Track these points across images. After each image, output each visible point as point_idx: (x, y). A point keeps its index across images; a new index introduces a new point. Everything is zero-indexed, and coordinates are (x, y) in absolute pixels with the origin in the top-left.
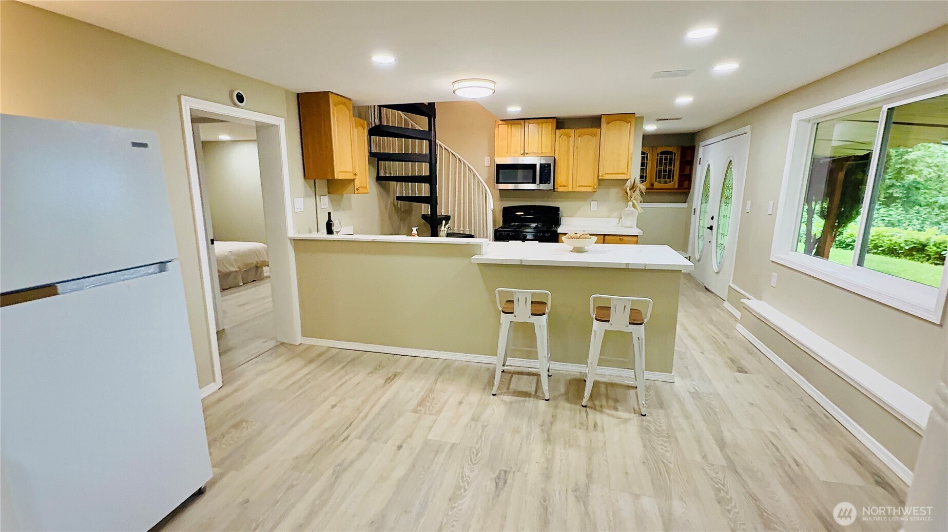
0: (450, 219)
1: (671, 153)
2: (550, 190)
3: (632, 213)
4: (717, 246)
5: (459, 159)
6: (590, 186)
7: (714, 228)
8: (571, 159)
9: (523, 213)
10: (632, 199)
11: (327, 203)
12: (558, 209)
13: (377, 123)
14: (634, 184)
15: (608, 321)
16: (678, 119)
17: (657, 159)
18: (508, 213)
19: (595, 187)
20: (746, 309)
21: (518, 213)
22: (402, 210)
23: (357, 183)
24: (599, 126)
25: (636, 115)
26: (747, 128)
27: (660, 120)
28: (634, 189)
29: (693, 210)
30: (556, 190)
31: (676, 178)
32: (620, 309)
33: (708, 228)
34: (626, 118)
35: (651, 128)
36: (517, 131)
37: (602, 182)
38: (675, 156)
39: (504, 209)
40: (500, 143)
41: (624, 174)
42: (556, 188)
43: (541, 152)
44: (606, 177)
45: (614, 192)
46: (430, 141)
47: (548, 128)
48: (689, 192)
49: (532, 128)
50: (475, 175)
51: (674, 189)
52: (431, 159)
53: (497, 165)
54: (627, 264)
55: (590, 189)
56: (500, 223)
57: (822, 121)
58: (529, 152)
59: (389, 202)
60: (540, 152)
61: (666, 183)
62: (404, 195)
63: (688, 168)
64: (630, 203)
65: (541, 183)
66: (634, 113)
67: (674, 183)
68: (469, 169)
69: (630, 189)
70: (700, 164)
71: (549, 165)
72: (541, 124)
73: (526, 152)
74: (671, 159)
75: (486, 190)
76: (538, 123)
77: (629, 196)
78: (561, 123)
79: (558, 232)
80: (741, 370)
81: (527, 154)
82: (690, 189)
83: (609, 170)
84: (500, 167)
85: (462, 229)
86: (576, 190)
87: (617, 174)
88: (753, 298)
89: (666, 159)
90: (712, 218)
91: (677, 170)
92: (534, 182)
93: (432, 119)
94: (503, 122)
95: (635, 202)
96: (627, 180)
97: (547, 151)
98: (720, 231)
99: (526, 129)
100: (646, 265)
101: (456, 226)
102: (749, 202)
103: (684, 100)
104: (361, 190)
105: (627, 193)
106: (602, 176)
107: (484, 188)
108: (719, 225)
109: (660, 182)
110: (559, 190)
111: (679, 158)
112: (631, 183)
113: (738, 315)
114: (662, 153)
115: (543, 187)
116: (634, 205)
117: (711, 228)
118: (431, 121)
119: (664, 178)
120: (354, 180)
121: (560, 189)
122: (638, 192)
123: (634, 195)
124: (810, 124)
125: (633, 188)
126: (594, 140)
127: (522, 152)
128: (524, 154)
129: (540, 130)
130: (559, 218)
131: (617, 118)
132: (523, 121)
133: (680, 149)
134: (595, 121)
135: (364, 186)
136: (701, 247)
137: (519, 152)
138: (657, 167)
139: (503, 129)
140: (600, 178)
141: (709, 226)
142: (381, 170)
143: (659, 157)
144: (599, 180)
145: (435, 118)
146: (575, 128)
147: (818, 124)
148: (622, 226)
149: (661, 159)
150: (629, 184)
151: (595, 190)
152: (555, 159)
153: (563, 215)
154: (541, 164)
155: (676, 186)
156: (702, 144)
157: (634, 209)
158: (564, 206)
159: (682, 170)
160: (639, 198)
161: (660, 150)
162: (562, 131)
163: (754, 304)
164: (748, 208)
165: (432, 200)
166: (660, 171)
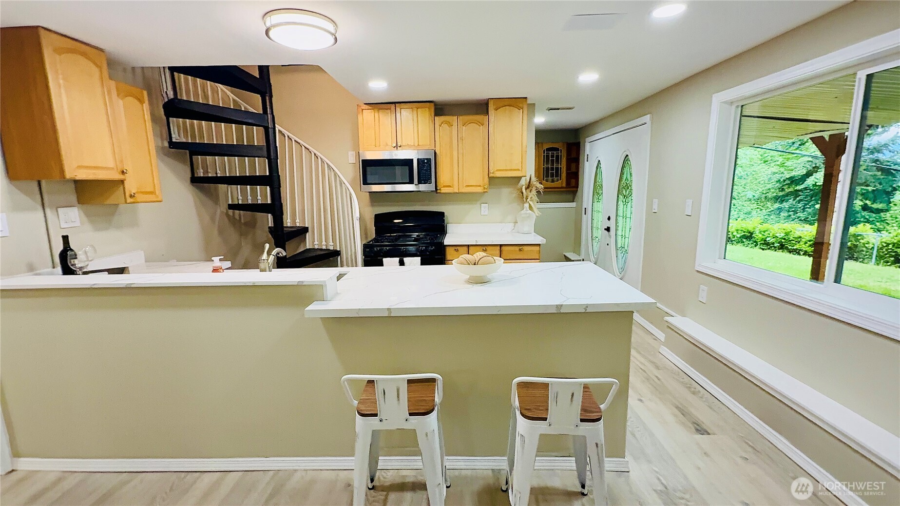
0: (308, 231)
1: (557, 149)
2: (432, 191)
3: (528, 217)
4: (617, 249)
5: (315, 154)
6: (480, 186)
7: (611, 229)
8: (455, 154)
9: (401, 221)
10: (528, 200)
11: (78, 219)
12: (442, 214)
13: (171, 95)
14: (530, 182)
15: (545, 419)
16: (570, 109)
17: (544, 156)
18: (382, 221)
19: (486, 187)
20: (671, 328)
21: (395, 221)
22: (243, 221)
23: (131, 186)
24: (487, 112)
25: (529, 102)
26: (647, 118)
27: (551, 109)
28: (531, 188)
29: (584, 210)
30: (438, 191)
31: (564, 175)
32: (564, 398)
33: (605, 229)
34: (517, 103)
35: (540, 120)
36: (385, 119)
37: (494, 181)
38: (561, 153)
39: (376, 215)
40: (366, 135)
41: (518, 170)
42: (438, 188)
43: (418, 145)
44: (498, 174)
45: (507, 192)
46: (266, 129)
47: (425, 116)
48: (577, 190)
49: (405, 115)
50: (335, 174)
51: (562, 188)
52: (270, 152)
53: (363, 161)
54: (559, 307)
55: (479, 190)
56: (372, 234)
57: (746, 103)
58: (404, 144)
59: (219, 212)
60: (416, 145)
61: (553, 181)
62: (240, 202)
63: (573, 166)
64: (527, 205)
65: (420, 182)
66: (526, 98)
67: (562, 181)
68: (328, 166)
69: (526, 189)
70: (587, 161)
71: (429, 160)
72: (416, 109)
73: (399, 144)
74: (557, 157)
75: (350, 194)
76: (412, 108)
77: (525, 196)
78: (440, 109)
79: (445, 244)
80: (701, 430)
81: (400, 146)
82: (578, 187)
83: (501, 166)
84: (367, 164)
85: (324, 243)
86: (463, 191)
87: (511, 170)
88: (678, 316)
89: (553, 156)
90: (609, 219)
91: (563, 167)
92: (411, 182)
93: (267, 98)
94: (367, 107)
95: (531, 203)
96: (520, 178)
97: (426, 142)
98: (619, 233)
99: (398, 115)
100: (587, 306)
101: (316, 240)
102: (656, 201)
103: (588, 77)
104: (139, 197)
105: (522, 193)
106: (493, 173)
107: (347, 190)
108: (617, 226)
109: (547, 181)
110: (442, 191)
111: (565, 155)
112: (526, 180)
113: (661, 336)
114: (548, 150)
115: (423, 187)
116: (530, 207)
117: (608, 229)
118: (266, 102)
119: (552, 176)
120: (122, 182)
121: (444, 190)
122: (534, 192)
123: (531, 195)
124: (734, 107)
125: (529, 186)
126: (482, 129)
127: (395, 145)
128: (396, 147)
129: (415, 116)
130: (444, 225)
131: (506, 104)
132: (394, 105)
133: (565, 146)
134: (481, 107)
135: (152, 190)
136: (596, 249)
137: (390, 143)
138: (544, 165)
139: (369, 115)
140: (491, 175)
141: (606, 228)
142: (198, 168)
143: (545, 154)
144: (491, 179)
145: (271, 97)
146: (458, 115)
147: (742, 106)
148: (518, 232)
149: (548, 156)
150: (523, 182)
151: (485, 190)
152: (435, 153)
153: (450, 221)
154: (418, 159)
155: (564, 185)
156: (588, 140)
157: (530, 211)
158: (450, 211)
159: (568, 168)
160: (535, 198)
161: (546, 146)
162: (443, 118)
163: (677, 321)
164: (655, 208)
165: (275, 208)
166: (548, 169)
